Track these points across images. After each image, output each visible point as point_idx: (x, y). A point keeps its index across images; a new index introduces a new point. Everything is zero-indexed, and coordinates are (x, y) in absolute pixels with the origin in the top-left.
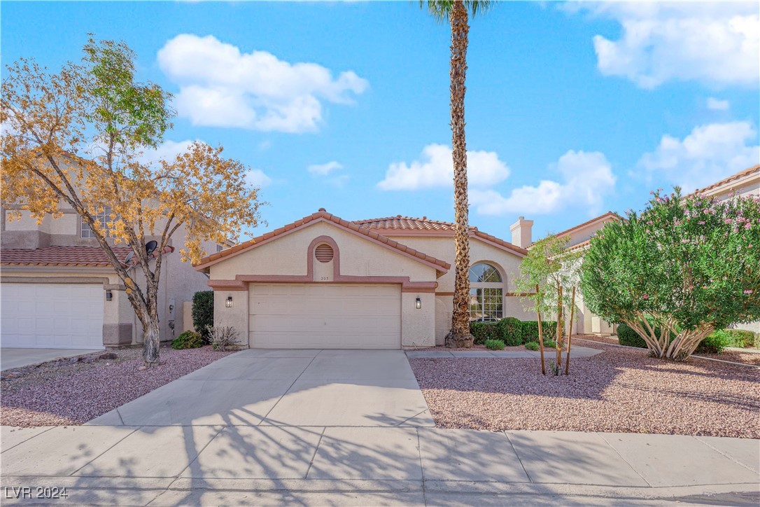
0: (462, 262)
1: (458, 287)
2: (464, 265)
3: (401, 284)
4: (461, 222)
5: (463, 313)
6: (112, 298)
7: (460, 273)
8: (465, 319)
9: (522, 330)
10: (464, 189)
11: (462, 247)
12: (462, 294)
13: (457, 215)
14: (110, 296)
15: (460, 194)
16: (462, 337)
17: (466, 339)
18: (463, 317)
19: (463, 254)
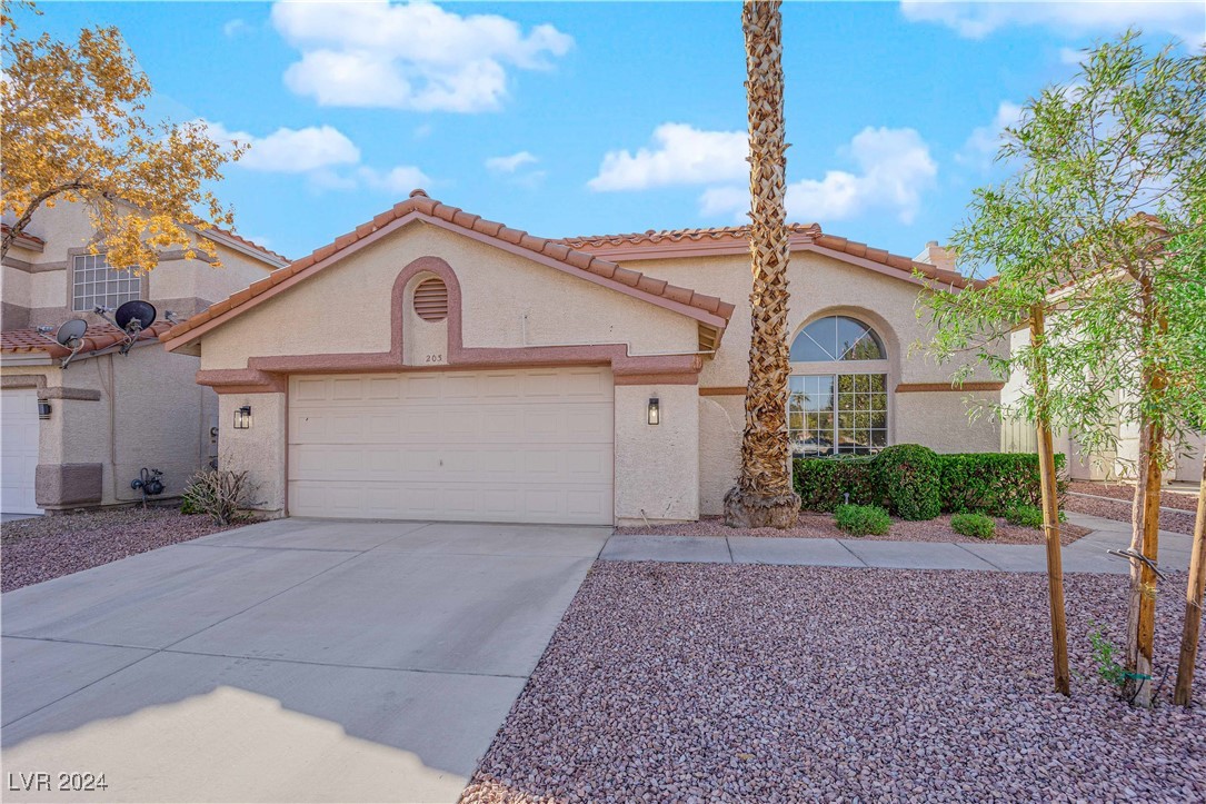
0: (767, 299)
1: (757, 366)
2: (773, 305)
3: (608, 363)
4: (766, 191)
5: (769, 435)
6: (52, 415)
7: (762, 329)
8: (774, 450)
9: (943, 475)
10: (773, 103)
11: (766, 259)
12: (767, 385)
13: (755, 175)
14: (47, 410)
15: (762, 116)
16: (766, 498)
17: (777, 505)
18: (771, 446)
19: (771, 278)
